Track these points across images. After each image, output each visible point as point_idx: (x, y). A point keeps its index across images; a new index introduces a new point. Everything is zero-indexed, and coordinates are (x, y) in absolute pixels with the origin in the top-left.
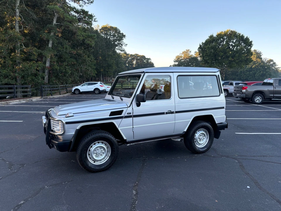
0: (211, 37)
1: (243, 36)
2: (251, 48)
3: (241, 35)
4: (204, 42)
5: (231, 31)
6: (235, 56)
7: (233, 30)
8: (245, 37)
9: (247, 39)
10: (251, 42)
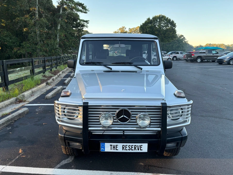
0: (149, 19)
1: (170, 20)
2: (175, 28)
3: (169, 19)
4: (144, 22)
5: (162, 16)
6: (166, 34)
7: (163, 15)
8: (171, 21)
9: (173, 22)
10: (175, 24)
